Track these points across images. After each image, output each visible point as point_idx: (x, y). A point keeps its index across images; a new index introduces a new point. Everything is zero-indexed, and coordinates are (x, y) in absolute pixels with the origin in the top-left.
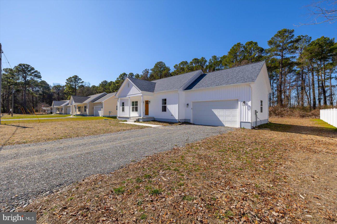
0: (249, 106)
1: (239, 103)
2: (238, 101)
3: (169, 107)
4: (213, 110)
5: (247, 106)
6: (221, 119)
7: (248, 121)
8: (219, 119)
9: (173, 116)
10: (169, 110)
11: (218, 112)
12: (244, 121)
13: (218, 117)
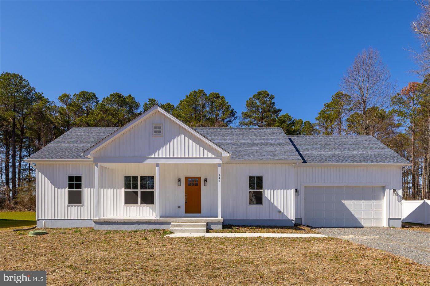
0: (400, 196)
1: (387, 191)
2: (383, 188)
3: (268, 194)
4: (343, 201)
5: (397, 197)
6: (357, 215)
7: (398, 217)
8: (353, 215)
9: (283, 214)
10: (270, 201)
11: (352, 204)
12: (394, 217)
13: (351, 213)
